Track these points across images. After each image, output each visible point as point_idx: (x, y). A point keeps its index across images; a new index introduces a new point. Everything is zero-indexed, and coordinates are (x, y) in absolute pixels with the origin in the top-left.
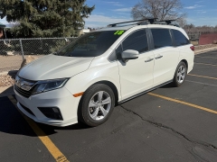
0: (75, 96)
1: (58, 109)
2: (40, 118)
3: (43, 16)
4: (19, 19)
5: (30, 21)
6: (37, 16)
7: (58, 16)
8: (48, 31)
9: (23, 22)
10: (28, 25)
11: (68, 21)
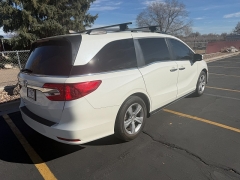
3: (43, 25)
4: (17, 29)
5: (29, 32)
6: (37, 26)
7: (59, 25)
9: (22, 33)
10: (28, 35)
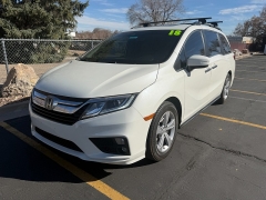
0: (146, 119)
1: (126, 139)
2: (92, 154)
3: (20, 10)
6: (13, 9)
8: (28, 32)
11: (56, 20)
